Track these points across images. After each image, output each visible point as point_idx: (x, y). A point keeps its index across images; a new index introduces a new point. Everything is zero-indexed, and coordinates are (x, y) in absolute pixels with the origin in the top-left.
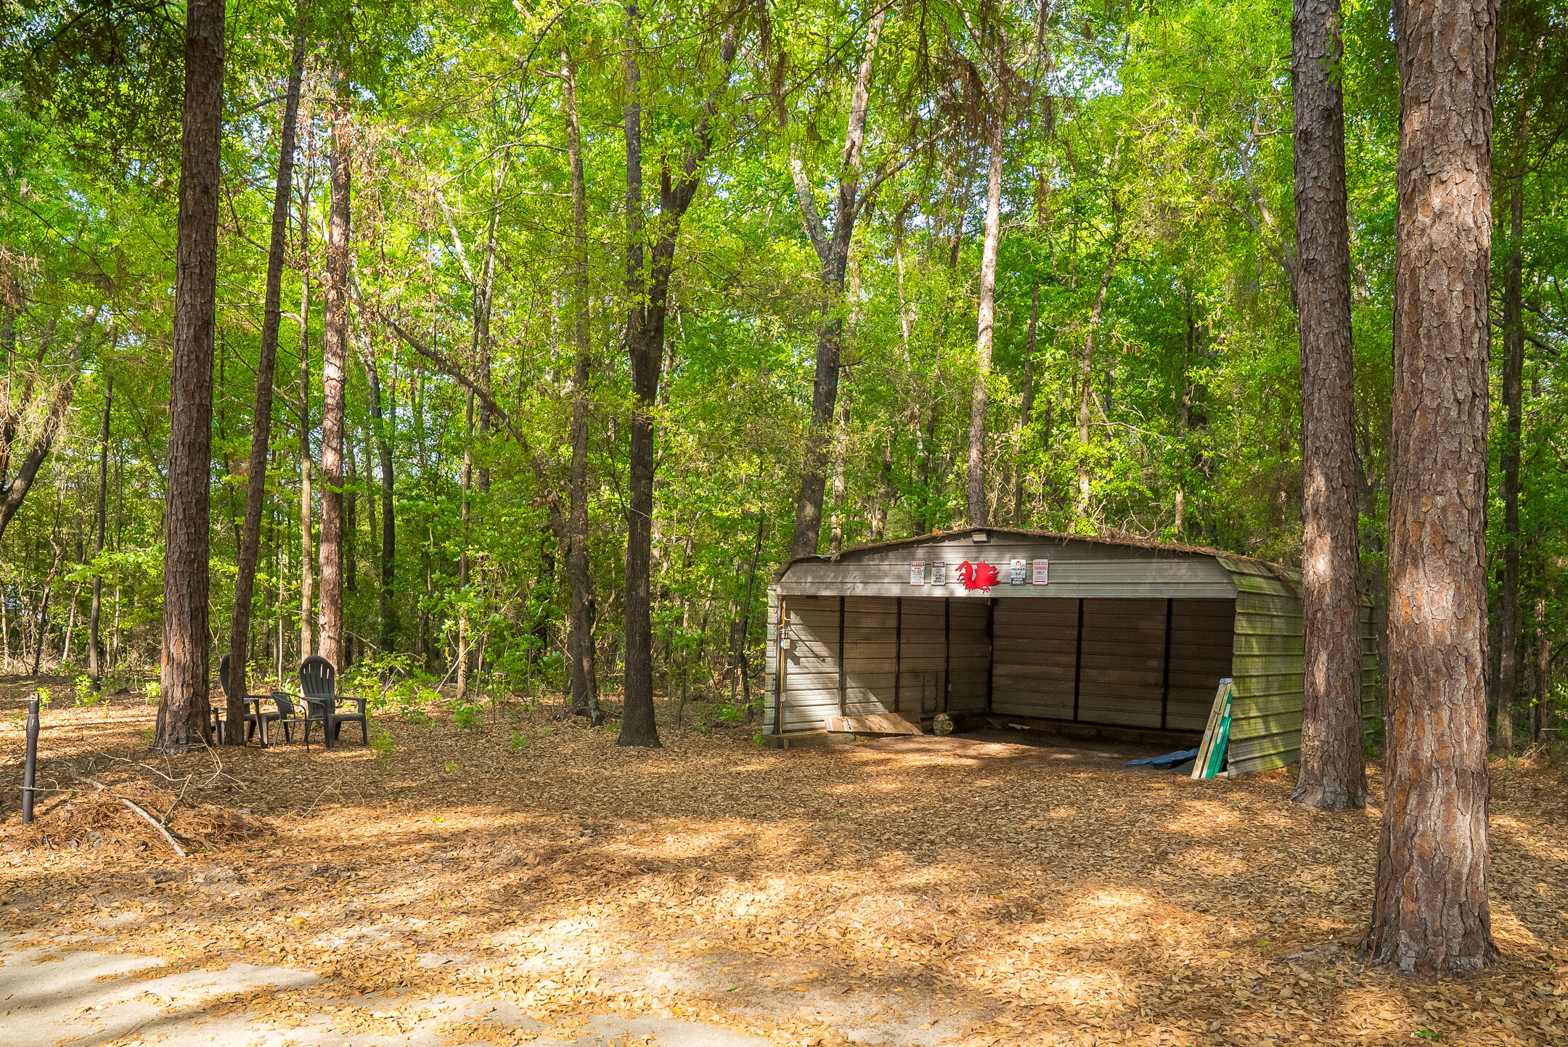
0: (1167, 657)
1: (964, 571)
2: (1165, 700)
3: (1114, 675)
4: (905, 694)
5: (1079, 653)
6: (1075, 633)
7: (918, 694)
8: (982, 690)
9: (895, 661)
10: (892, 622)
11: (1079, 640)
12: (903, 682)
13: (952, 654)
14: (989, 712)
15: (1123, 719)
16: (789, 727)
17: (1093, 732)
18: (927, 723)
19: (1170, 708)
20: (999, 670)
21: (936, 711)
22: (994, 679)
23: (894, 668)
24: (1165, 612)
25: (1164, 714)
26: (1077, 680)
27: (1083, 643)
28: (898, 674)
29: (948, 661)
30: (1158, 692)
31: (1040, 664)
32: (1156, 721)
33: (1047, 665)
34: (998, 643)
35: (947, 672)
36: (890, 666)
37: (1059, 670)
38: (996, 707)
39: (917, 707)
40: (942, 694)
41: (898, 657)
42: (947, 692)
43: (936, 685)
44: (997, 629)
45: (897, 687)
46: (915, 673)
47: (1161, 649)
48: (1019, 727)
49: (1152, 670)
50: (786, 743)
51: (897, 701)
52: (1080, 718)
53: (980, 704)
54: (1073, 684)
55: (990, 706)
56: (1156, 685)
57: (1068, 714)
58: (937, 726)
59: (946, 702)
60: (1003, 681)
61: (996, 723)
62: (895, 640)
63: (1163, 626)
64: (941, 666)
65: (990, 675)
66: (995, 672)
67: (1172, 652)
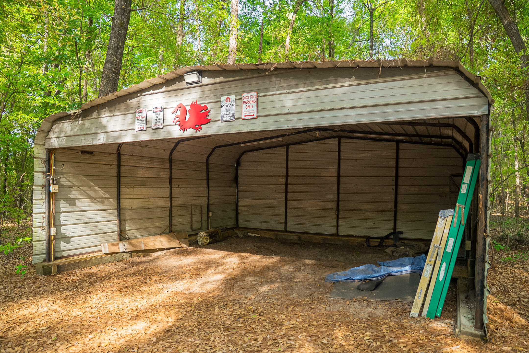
0: (338, 193)
1: (179, 113)
2: (338, 217)
3: (307, 204)
4: (177, 220)
5: (286, 192)
6: (284, 180)
7: (188, 220)
8: (233, 214)
9: (168, 199)
10: (165, 174)
11: (287, 184)
12: (175, 213)
13: (210, 195)
14: (237, 227)
15: (313, 230)
16: (64, 254)
17: (296, 237)
18: (193, 238)
19: (340, 223)
20: (242, 203)
21: (200, 229)
22: (239, 208)
23: (168, 204)
24: (337, 167)
25: (337, 226)
26: (286, 208)
27: (289, 186)
28: (171, 207)
29: (208, 199)
30: (334, 214)
31: (265, 199)
32: (333, 231)
33: (270, 199)
34: (241, 187)
35: (208, 205)
36: (164, 203)
37: (275, 202)
38: (241, 224)
39: (187, 228)
40: (205, 218)
41: (171, 197)
42: (208, 217)
43: (201, 213)
44: (240, 180)
45: (171, 216)
46: (185, 207)
47: (335, 188)
48: (253, 235)
49: (330, 200)
50: (54, 269)
51: (171, 226)
52: (288, 230)
53: (231, 223)
54: (284, 210)
55: (237, 223)
56: (332, 209)
57: (281, 227)
58: (200, 240)
59: (208, 223)
60: (245, 209)
61: (240, 233)
62: (168, 186)
63: (336, 175)
64: (205, 202)
65: (237, 206)
66: (240, 204)
67: (341, 190)
